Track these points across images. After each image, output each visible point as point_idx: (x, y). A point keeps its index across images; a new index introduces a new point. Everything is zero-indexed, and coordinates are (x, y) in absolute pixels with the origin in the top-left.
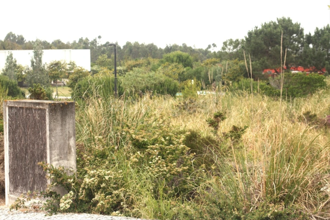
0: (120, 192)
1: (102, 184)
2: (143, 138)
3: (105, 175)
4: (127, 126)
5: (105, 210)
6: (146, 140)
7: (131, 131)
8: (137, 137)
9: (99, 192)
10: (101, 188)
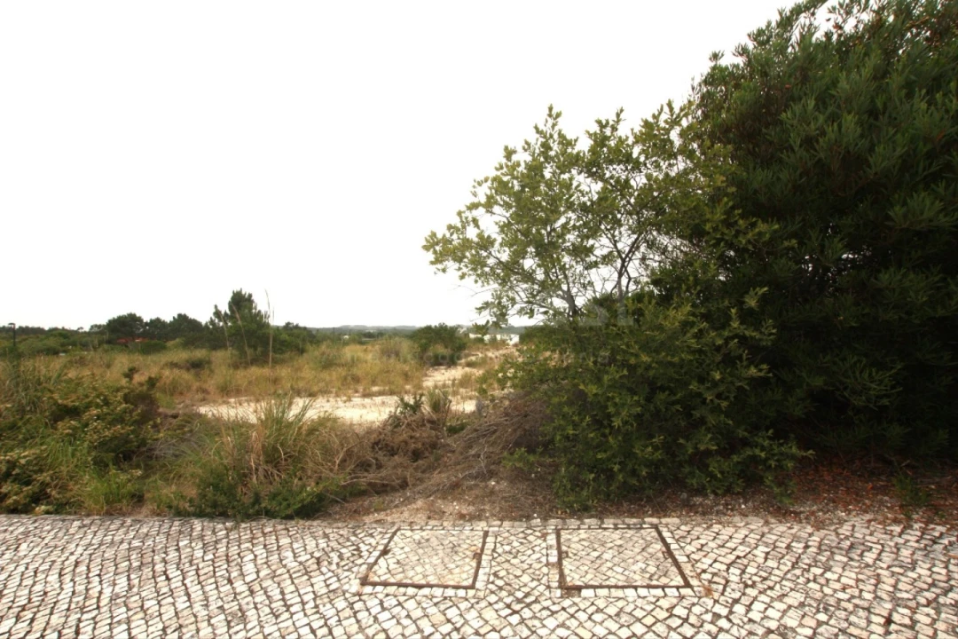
0: (45, 477)
1: (14, 470)
2: (72, 402)
3: (20, 458)
4: (49, 390)
5: (20, 507)
6: (77, 404)
7: (56, 396)
8: (65, 402)
9: (9, 481)
10: (12, 475)
